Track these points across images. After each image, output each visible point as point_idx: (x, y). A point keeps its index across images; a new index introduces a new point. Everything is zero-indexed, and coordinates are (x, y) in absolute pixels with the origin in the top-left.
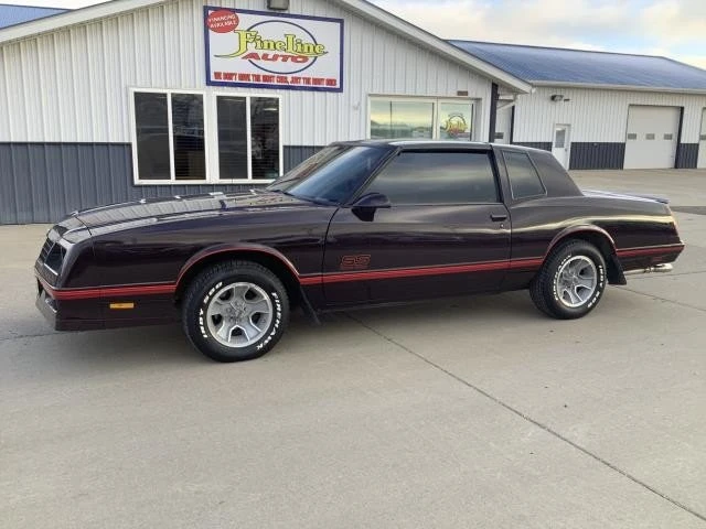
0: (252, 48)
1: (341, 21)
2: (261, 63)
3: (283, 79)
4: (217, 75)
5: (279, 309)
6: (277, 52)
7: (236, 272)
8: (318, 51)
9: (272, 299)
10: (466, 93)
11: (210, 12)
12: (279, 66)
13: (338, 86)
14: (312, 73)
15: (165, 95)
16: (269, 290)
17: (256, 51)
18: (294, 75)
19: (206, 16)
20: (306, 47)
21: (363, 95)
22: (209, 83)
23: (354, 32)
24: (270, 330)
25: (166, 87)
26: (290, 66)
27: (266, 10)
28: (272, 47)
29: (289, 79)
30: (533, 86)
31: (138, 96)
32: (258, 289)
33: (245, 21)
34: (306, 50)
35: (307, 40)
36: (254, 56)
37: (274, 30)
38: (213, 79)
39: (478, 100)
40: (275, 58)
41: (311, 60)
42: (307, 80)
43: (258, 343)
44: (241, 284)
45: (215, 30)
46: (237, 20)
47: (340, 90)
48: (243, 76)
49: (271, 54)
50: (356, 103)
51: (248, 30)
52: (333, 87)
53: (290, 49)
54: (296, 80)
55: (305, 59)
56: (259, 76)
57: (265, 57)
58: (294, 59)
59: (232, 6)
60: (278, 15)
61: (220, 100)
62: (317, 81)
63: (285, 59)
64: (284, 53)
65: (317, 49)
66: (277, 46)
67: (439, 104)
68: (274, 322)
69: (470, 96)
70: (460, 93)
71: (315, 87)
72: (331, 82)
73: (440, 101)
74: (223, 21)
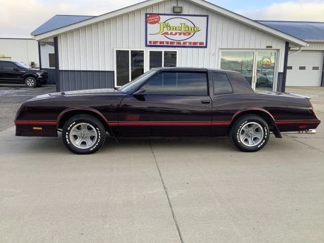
0: (165, 30)
1: (207, 16)
2: (169, 36)
3: (179, 43)
4: (150, 42)
5: (100, 135)
6: (176, 31)
7: (81, 118)
8: (195, 30)
9: (97, 130)
10: (271, 47)
11: (148, 16)
12: (178, 38)
13: (205, 45)
14: (193, 40)
15: (128, 51)
16: (95, 127)
17: (167, 31)
18: (184, 41)
19: (146, 17)
20: (190, 28)
21: (217, 49)
22: (147, 46)
23: (213, 21)
24: (96, 143)
25: (129, 48)
26: (183, 37)
27: (172, 13)
28: (174, 29)
29: (182, 43)
30: (308, 42)
31: (117, 51)
32: (91, 126)
33: (163, 19)
34: (190, 30)
35: (191, 25)
36: (167, 33)
37: (176, 22)
38: (148, 44)
39: (278, 50)
40: (176, 34)
41: (192, 34)
42: (190, 43)
43: (91, 148)
44: (84, 123)
45: (150, 23)
46: (159, 18)
47: (206, 47)
48: (161, 42)
49: (174, 32)
50: (213, 53)
51: (164, 22)
52: (203, 46)
53: (183, 30)
54: (185, 43)
55: (190, 34)
56: (168, 42)
57: (171, 34)
58: (184, 34)
59: (158, 13)
60: (178, 15)
61: (151, 53)
62: (195, 43)
63: (180, 34)
64: (180, 32)
65: (195, 29)
66: (177, 29)
67: (256, 53)
68: (97, 140)
69: (273, 48)
70: (267, 47)
71: (194, 46)
72: (201, 43)
73: (258, 51)
74: (153, 19)
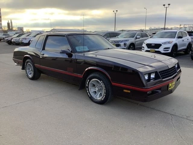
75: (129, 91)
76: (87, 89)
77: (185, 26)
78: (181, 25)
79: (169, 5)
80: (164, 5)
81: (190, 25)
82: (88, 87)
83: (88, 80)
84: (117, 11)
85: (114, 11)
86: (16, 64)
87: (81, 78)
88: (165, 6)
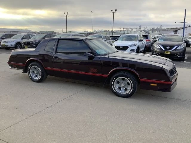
75: (156, 85)
76: (113, 86)
77: (124, 29)
78: (120, 29)
79: (116, 10)
80: (112, 10)
81: (128, 29)
82: (113, 85)
83: (115, 78)
84: (68, 13)
85: (64, 13)
86: (11, 67)
87: (106, 77)
88: (113, 12)
